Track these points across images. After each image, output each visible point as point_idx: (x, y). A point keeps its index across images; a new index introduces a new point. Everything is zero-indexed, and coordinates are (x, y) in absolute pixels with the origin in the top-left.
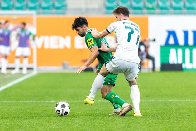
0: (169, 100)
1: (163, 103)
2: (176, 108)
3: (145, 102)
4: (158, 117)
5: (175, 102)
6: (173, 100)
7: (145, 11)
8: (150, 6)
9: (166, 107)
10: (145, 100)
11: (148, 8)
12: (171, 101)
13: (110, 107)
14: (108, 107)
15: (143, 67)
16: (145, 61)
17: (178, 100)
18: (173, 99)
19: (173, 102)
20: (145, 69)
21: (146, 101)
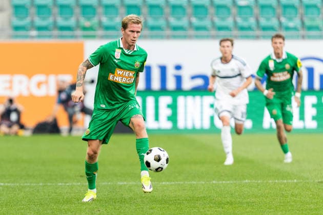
0: (119, 183)
1: (108, 188)
2: (129, 196)
3: (79, 186)
4: (99, 211)
5: (129, 186)
6: (125, 183)
7: (79, 32)
8: (87, 24)
9: (114, 194)
10: (78, 182)
11: (85, 29)
12: (121, 183)
13: (18, 194)
14: (15, 194)
15: (75, 127)
16: (79, 116)
17: (135, 183)
18: (125, 180)
19: (125, 185)
20: (78, 130)
21: (79, 184)
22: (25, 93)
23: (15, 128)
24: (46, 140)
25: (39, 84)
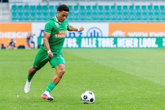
22: (15, 37)
23: (13, 47)
24: (21, 50)
25: (19, 35)
